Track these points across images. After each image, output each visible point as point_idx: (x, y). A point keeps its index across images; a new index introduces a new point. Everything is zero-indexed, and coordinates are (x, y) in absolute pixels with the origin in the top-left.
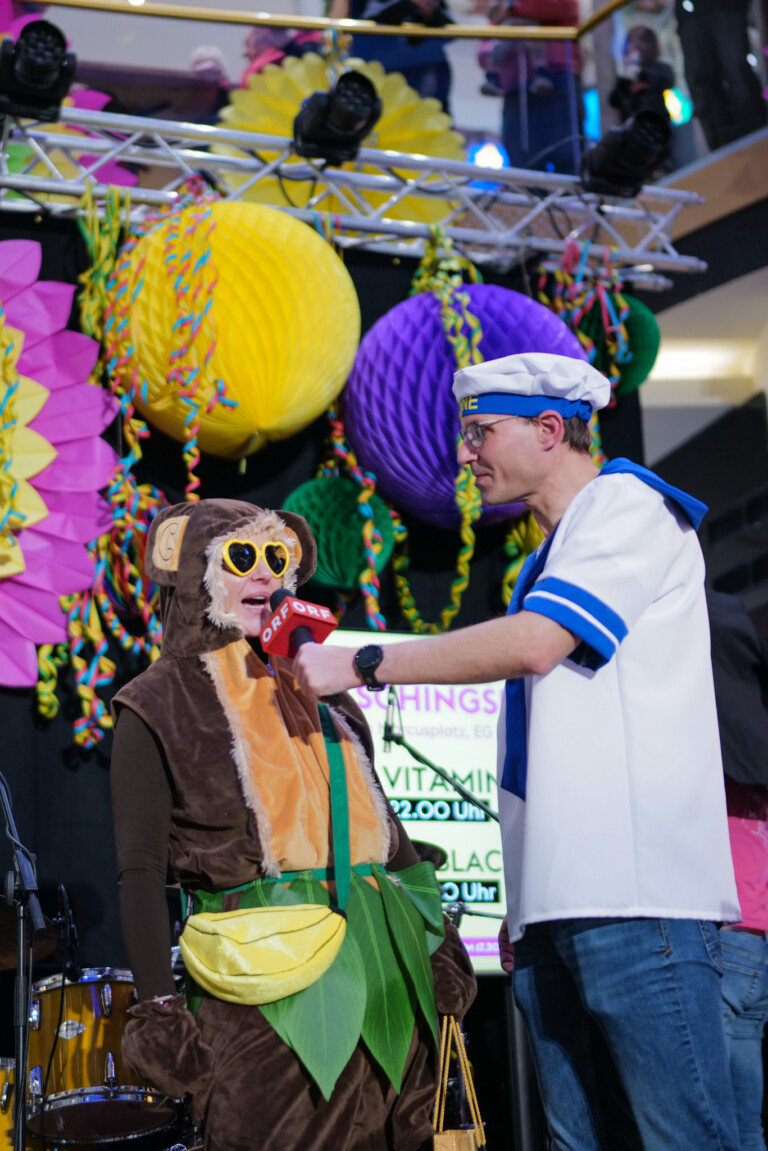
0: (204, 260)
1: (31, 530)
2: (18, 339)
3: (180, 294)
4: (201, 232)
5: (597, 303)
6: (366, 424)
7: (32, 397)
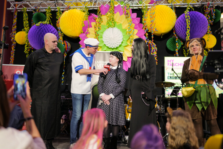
0: (154, 13)
2: (134, 25)
3: (151, 18)
5: (211, 10)
6: (177, 31)
7: (136, 31)
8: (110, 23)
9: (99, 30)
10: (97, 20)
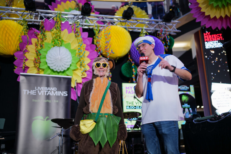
0: (109, 34)
1: (88, 71)
2: (85, 45)
3: (106, 38)
4: (109, 30)
5: (165, 37)
6: (133, 55)
7: (87, 53)
8: (56, 41)
9: (41, 49)
10: (39, 37)
